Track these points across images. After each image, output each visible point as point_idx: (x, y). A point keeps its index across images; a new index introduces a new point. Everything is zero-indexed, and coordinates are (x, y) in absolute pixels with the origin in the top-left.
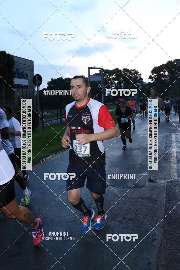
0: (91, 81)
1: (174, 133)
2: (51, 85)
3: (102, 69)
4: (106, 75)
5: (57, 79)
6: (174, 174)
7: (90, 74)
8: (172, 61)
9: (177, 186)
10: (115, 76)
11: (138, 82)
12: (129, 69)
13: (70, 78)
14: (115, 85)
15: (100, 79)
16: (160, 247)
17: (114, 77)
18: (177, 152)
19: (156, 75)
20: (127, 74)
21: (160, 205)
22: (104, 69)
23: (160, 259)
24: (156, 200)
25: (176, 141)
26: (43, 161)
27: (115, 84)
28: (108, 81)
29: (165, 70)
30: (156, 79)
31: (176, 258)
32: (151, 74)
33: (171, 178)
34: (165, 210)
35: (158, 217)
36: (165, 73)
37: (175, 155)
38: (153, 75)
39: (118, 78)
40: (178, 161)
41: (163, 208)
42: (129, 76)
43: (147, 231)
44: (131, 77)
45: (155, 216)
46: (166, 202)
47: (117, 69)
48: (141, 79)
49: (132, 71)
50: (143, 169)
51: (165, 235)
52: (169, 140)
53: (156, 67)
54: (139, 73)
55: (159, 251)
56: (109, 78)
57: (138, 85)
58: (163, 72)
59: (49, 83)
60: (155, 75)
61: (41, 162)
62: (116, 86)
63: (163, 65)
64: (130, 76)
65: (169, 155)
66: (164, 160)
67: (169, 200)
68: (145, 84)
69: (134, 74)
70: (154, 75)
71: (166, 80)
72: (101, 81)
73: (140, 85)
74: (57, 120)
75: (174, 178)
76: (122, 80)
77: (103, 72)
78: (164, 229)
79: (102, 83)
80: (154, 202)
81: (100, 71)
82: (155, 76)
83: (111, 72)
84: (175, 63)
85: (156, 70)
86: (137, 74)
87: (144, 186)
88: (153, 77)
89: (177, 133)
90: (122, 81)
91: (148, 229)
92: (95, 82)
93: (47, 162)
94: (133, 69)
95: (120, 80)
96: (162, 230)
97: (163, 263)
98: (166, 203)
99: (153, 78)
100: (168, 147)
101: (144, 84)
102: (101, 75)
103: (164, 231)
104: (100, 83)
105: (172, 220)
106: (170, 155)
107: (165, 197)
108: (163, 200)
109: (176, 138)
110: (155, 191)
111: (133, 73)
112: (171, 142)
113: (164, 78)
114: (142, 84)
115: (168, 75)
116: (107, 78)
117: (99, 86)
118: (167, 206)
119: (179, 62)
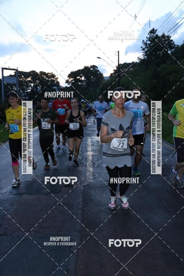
1: (90, 137)
3: (17, 70)
4: (21, 77)
6: (90, 178)
9: (93, 189)
10: (31, 78)
11: (55, 85)
12: (45, 72)
15: (14, 81)
18: (92, 156)
19: (73, 80)
20: (44, 77)
21: (77, 210)
22: (19, 71)
23: (78, 264)
24: (73, 205)
25: (91, 144)
27: (31, 87)
28: (23, 83)
29: (82, 75)
30: (73, 84)
31: (93, 260)
32: (68, 78)
33: (87, 182)
34: (82, 214)
35: (75, 222)
36: (81, 78)
37: (90, 158)
38: (70, 79)
39: (34, 81)
40: (94, 164)
41: (80, 212)
42: (45, 79)
44: (48, 81)
45: (72, 221)
46: (83, 205)
47: (34, 72)
48: (58, 83)
49: (49, 74)
50: (60, 174)
52: (85, 144)
53: (73, 71)
54: (56, 76)
56: (25, 80)
58: (79, 77)
60: (72, 79)
62: (31, 89)
63: (80, 70)
64: (47, 79)
65: (84, 158)
67: (85, 204)
71: (82, 85)
72: (16, 83)
73: (57, 89)
75: (90, 181)
76: (38, 83)
77: (19, 74)
78: (81, 233)
79: (17, 85)
80: (70, 207)
81: (15, 72)
82: (72, 80)
83: (27, 75)
84: (91, 69)
85: (73, 75)
86: (54, 78)
87: (60, 191)
88: (70, 81)
89: (93, 137)
91: (66, 235)
92: (10, 84)
95: (36, 83)
96: (79, 234)
97: (81, 267)
98: (82, 207)
100: (83, 151)
101: (61, 88)
102: (16, 77)
103: (81, 235)
104: (15, 85)
105: (89, 223)
106: (86, 159)
107: (81, 201)
108: (79, 204)
109: (92, 142)
110: (72, 196)
111: (50, 77)
112: (86, 146)
113: (80, 82)
114: (58, 88)
115: (84, 80)
116: (22, 80)
117: (13, 88)
118: (84, 210)
119: (95, 69)
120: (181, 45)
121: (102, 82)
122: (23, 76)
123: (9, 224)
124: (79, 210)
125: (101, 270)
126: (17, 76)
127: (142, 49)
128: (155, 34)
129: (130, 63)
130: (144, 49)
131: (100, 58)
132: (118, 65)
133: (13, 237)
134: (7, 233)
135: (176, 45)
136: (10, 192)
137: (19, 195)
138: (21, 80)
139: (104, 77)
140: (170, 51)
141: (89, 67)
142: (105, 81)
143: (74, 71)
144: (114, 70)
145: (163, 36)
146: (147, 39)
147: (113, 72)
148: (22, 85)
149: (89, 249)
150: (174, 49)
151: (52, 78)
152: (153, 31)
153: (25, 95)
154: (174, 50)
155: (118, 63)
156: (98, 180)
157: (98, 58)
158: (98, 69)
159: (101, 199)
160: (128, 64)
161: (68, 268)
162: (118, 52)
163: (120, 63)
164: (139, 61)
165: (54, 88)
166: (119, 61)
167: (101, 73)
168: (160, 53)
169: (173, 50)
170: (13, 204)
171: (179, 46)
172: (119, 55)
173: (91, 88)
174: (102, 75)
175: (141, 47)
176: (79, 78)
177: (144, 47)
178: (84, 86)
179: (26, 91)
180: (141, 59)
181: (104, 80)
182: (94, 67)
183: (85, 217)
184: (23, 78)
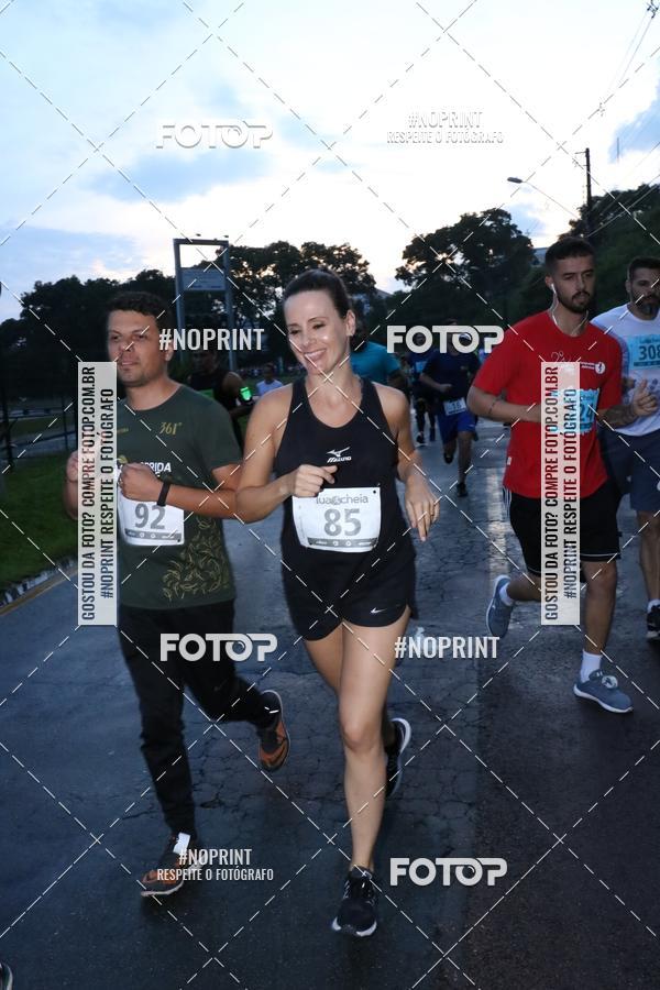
0: (186, 288)
1: (494, 470)
2: (36, 305)
3: (224, 244)
4: (240, 268)
5: (58, 283)
7: (183, 265)
8: (475, 214)
10: (274, 270)
11: (360, 289)
12: (323, 246)
13: (108, 280)
14: (274, 303)
15: (218, 282)
17: (272, 273)
18: (506, 536)
19: (423, 266)
20: (319, 262)
21: (461, 728)
22: (232, 246)
23: (472, 914)
24: (445, 710)
26: (15, 594)
27: (277, 300)
28: (247, 288)
29: (453, 246)
30: (422, 281)
32: (406, 261)
34: (479, 742)
35: (455, 769)
36: (452, 259)
37: (500, 544)
38: (410, 266)
39: (283, 278)
43: (421, 822)
45: (445, 768)
46: (480, 713)
47: (282, 246)
48: (369, 280)
49: (336, 252)
51: (485, 831)
52: (479, 495)
53: (421, 236)
54: (360, 257)
55: (469, 887)
57: (359, 301)
58: (445, 255)
59: (28, 300)
60: (419, 264)
61: (10, 598)
62: (277, 308)
63: (446, 228)
65: (479, 546)
66: (465, 565)
67: (490, 706)
68: (384, 297)
69: (344, 264)
70: (415, 265)
71: (457, 282)
72: (223, 288)
73: (367, 302)
74: (63, 438)
77: (232, 256)
78: (479, 809)
79: (228, 297)
81: (217, 252)
82: (419, 269)
83: (258, 257)
84: (488, 223)
85: (420, 249)
86: (354, 264)
88: (411, 271)
91: (426, 815)
92: (201, 293)
93: (30, 597)
94: (338, 246)
96: (472, 813)
97: (483, 927)
98: (480, 719)
99: (410, 275)
101: (379, 296)
102: (222, 267)
103: (480, 815)
104: (220, 295)
106: (486, 548)
107: (474, 697)
108: (468, 707)
111: (339, 260)
112: (484, 501)
113: (450, 275)
114: (372, 297)
115: (462, 265)
116: (245, 277)
117: (215, 308)
118: (485, 727)
119: (502, 221)
121: (530, 268)
122: (245, 264)
124: (469, 728)
126: (225, 263)
129: (630, 191)
131: (519, 181)
132: (586, 200)
133: (246, 815)
134: (223, 800)
138: (241, 275)
139: (535, 250)
141: (479, 215)
142: (538, 266)
143: (425, 236)
144: (571, 223)
147: (568, 229)
148: (246, 295)
149: (510, 866)
151: (349, 265)
155: (586, 195)
156: (531, 623)
157: (511, 180)
158: (511, 223)
159: (547, 692)
160: (625, 193)
161: (437, 928)
162: (587, 151)
163: (593, 194)
165: (357, 298)
166: (589, 186)
167: (523, 234)
172: (588, 165)
173: (487, 295)
174: (529, 241)
176: (444, 260)
178: (462, 286)
179: (258, 316)
181: (536, 262)
182: (496, 214)
183: (489, 755)
184: (246, 269)
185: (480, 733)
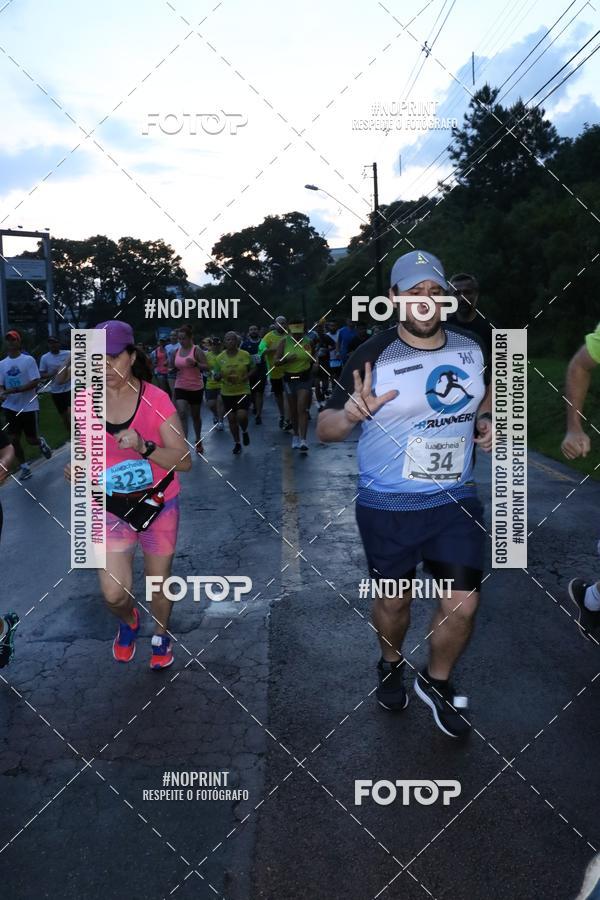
0: (8, 277)
3: (45, 236)
4: (60, 259)
6: (292, 578)
7: (5, 255)
8: (277, 217)
9: (304, 614)
10: (92, 262)
11: (172, 282)
12: (139, 241)
14: (93, 293)
15: (39, 271)
16: (259, 819)
17: (91, 265)
19: (230, 262)
20: (135, 256)
21: (252, 684)
22: (53, 238)
23: (259, 858)
24: (239, 668)
27: (95, 290)
28: (68, 278)
29: (257, 245)
31: (309, 845)
32: (214, 257)
33: (285, 591)
34: (269, 697)
35: (246, 723)
38: (219, 261)
39: (101, 269)
40: (304, 535)
41: (262, 691)
42: (140, 262)
44: (148, 268)
45: (237, 722)
46: (271, 668)
47: (100, 241)
48: (181, 273)
49: (151, 247)
51: (273, 779)
52: (274, 470)
53: (229, 234)
54: (173, 252)
55: (257, 833)
56: (73, 268)
57: (172, 292)
58: (250, 253)
60: (227, 260)
62: (95, 297)
63: (250, 229)
64: (145, 261)
65: (274, 516)
66: (260, 533)
67: (280, 662)
68: (195, 289)
69: (159, 258)
70: (224, 260)
71: (261, 277)
72: (44, 278)
73: (176, 292)
75: (292, 588)
76: (116, 275)
77: (53, 248)
78: (267, 758)
79: (48, 286)
80: (231, 675)
81: (39, 243)
82: (227, 264)
83: (78, 250)
84: (289, 225)
85: (229, 245)
86: (168, 258)
87: (195, 626)
88: (219, 266)
90: (118, 280)
92: (23, 282)
94: (153, 241)
95: (111, 276)
96: (262, 762)
97: (269, 869)
98: (270, 675)
99: (220, 269)
100: (269, 492)
101: (191, 289)
102: (44, 258)
103: (268, 765)
104: (40, 284)
105: (292, 726)
106: (279, 518)
107: (266, 656)
108: (260, 664)
110: (233, 639)
111: (154, 254)
112: (278, 475)
113: (254, 270)
114: (183, 289)
115: (266, 262)
116: (65, 268)
117: (36, 296)
118: (274, 682)
119: (301, 223)
120: (578, 139)
121: (326, 266)
122: (65, 256)
123: (31, 735)
124: (260, 684)
125: (335, 876)
126: (46, 254)
127: (450, 153)
128: (490, 103)
129: (412, 202)
130: (456, 156)
131: (315, 189)
132: (373, 208)
134: (26, 767)
135: (563, 139)
136: (34, 634)
137: (63, 641)
138: (62, 267)
139: (330, 251)
140: (542, 158)
141: (281, 218)
142: (333, 264)
143: (232, 234)
144: (362, 227)
145: (520, 108)
146: (467, 122)
147: (359, 232)
148: (66, 284)
149: (295, 810)
150: (555, 152)
151: (162, 259)
152: (486, 95)
153: (77, 315)
154: (555, 156)
155: (373, 203)
156: (318, 584)
157: (308, 187)
158: (310, 226)
159: (331, 647)
160: (407, 203)
161: (227, 875)
162: (375, 165)
163: (380, 204)
164: (444, 195)
165: (169, 289)
166: (376, 196)
167: (320, 236)
168: (510, 166)
169: (552, 156)
170: (44, 671)
171: (571, 140)
172: (375, 177)
173: (288, 289)
174: (325, 242)
175: (449, 149)
176: (249, 256)
177: (457, 147)
178: (265, 280)
179: (78, 304)
180: (448, 188)
181: (331, 261)
182: (296, 217)
183: (278, 707)
184: (66, 261)
185: (270, 687)
